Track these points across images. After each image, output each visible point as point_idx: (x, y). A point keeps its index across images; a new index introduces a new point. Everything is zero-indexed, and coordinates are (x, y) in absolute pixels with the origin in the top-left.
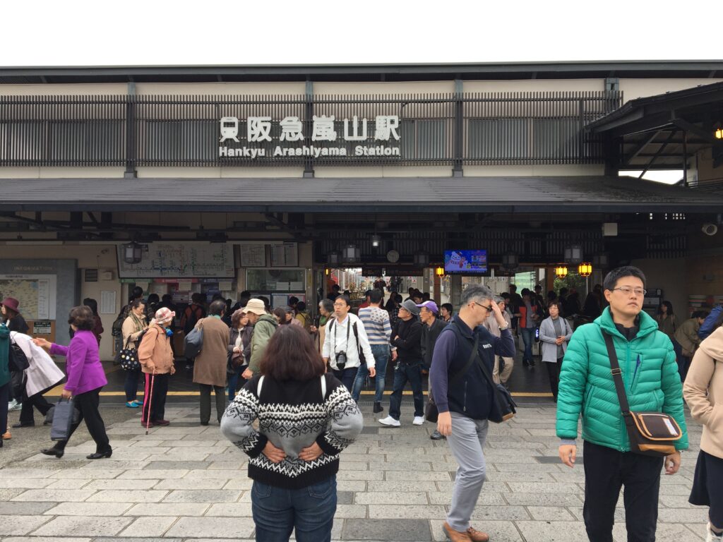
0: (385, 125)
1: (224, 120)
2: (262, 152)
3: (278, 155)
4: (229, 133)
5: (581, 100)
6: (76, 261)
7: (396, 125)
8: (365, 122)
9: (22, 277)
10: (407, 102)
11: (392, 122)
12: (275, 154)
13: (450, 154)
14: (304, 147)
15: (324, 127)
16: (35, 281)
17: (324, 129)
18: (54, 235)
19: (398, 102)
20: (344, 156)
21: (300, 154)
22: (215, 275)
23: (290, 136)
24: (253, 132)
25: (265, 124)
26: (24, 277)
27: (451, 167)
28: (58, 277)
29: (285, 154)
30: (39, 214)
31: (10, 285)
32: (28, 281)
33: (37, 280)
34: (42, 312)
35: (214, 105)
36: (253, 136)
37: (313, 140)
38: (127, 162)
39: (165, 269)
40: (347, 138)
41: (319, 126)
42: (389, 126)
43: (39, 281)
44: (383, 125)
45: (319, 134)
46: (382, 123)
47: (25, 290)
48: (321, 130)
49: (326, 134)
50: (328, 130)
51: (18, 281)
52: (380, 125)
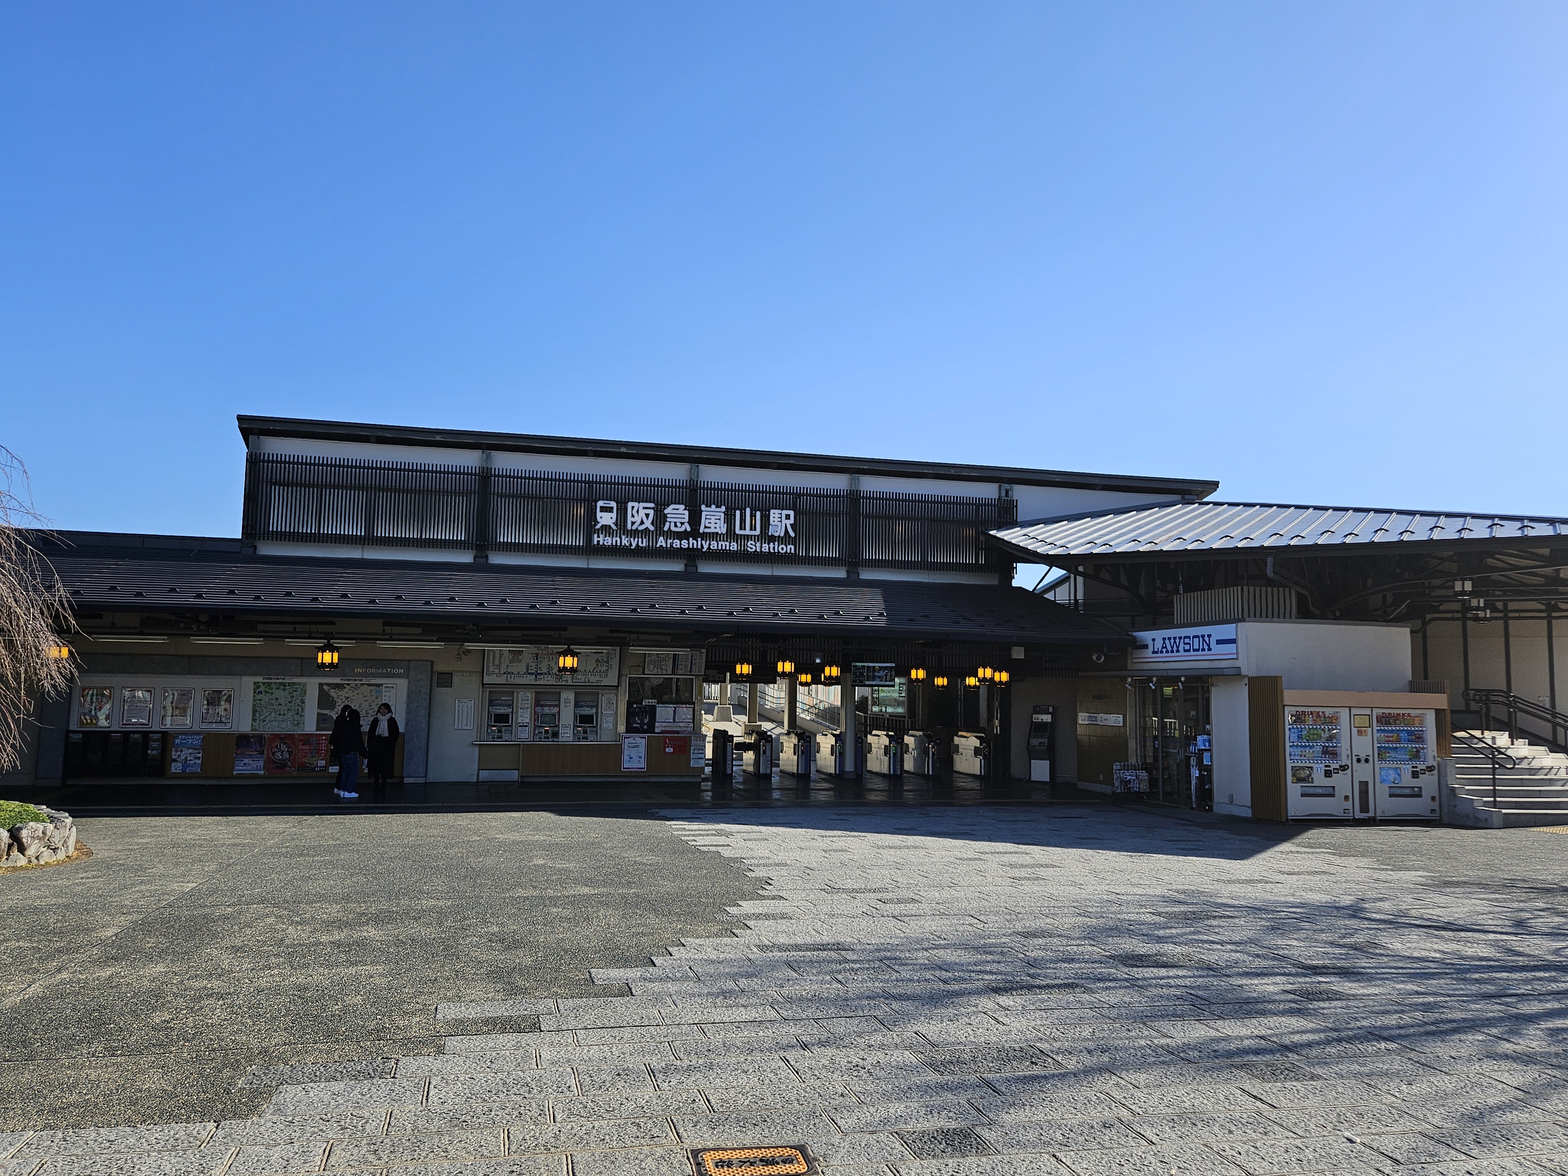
0: (780, 520)
1: (600, 503)
3: (661, 546)
4: (606, 519)
5: (977, 506)
6: (433, 663)
7: (792, 521)
8: (758, 515)
9: (362, 680)
10: (800, 495)
11: (788, 517)
12: (658, 545)
13: (846, 555)
14: (691, 539)
15: (713, 518)
16: (379, 685)
17: (713, 521)
19: (791, 494)
20: (735, 551)
21: (687, 546)
22: (598, 682)
23: (676, 526)
24: (633, 520)
25: (647, 511)
26: (366, 680)
27: (845, 568)
28: (409, 682)
29: (669, 546)
31: (346, 690)
32: (369, 685)
33: (382, 685)
35: (587, 485)
36: (633, 523)
37: (701, 531)
38: (477, 545)
39: (541, 674)
40: (738, 531)
41: (707, 517)
42: (784, 521)
43: (384, 686)
44: (777, 519)
45: (707, 525)
46: (776, 517)
47: (365, 696)
48: (710, 521)
49: (716, 525)
50: (718, 521)
51: (357, 685)
52: (774, 519)
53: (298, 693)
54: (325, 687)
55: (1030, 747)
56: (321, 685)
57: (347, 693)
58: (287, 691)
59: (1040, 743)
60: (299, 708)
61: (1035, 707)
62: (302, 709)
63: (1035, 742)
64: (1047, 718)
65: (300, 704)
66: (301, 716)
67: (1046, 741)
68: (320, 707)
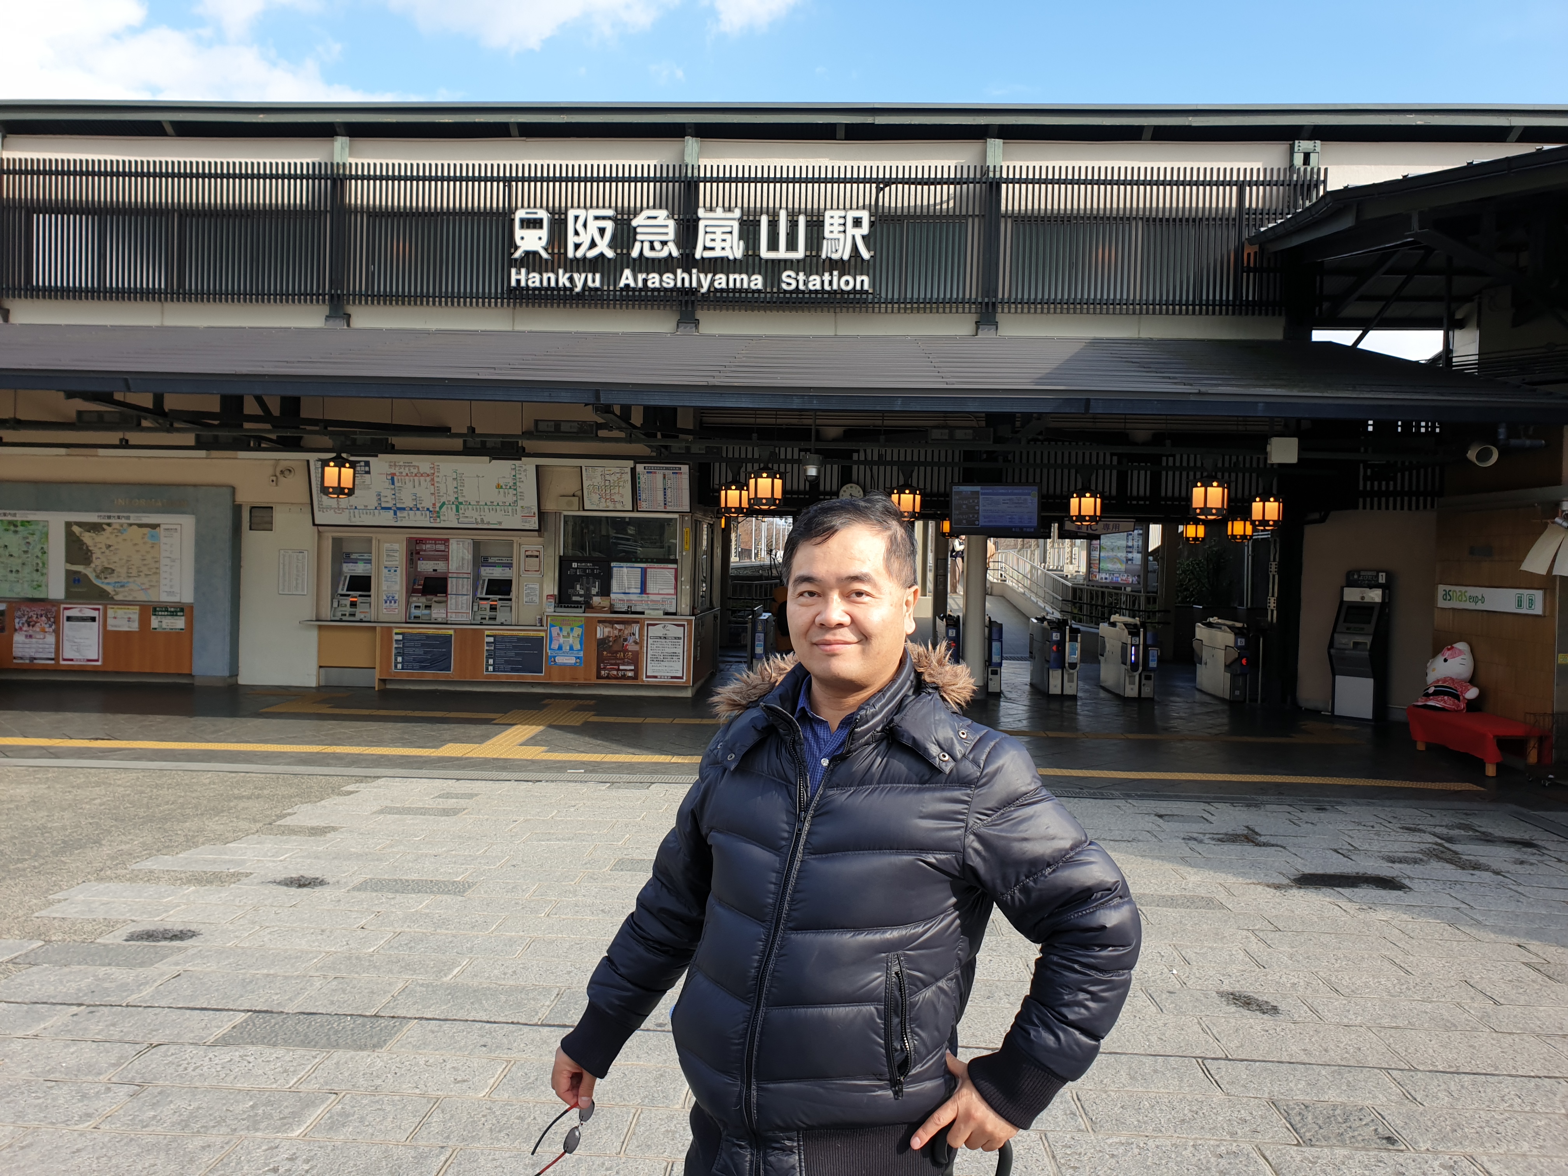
0: (842, 228)
1: (520, 214)
2: (595, 281)
3: (627, 286)
4: (531, 241)
5: (1241, 186)
6: (233, 490)
7: (865, 229)
8: (802, 220)
9: (128, 518)
10: (888, 182)
11: (857, 222)
12: (622, 284)
13: (971, 290)
14: (679, 271)
15: (719, 230)
16: (154, 526)
17: (719, 236)
18: (189, 439)
19: (870, 181)
20: (759, 291)
21: (672, 285)
22: (500, 523)
23: (652, 248)
24: (577, 240)
25: (602, 224)
26: (134, 518)
27: (974, 318)
28: (198, 522)
29: (640, 284)
30: (159, 399)
31: (106, 534)
32: (140, 526)
33: (158, 525)
34: (167, 589)
35: (501, 184)
36: (577, 246)
37: (698, 256)
38: (332, 297)
39: (404, 509)
40: (765, 254)
41: (708, 229)
42: (851, 230)
43: (163, 527)
44: (838, 228)
45: (709, 244)
46: (836, 225)
47: (135, 544)
48: (713, 236)
49: (723, 244)
50: (728, 237)
51: (122, 525)
52: (832, 228)
53: (36, 537)
54: (76, 529)
55: (1332, 651)
56: (68, 525)
57: (108, 538)
58: (20, 535)
59: (1355, 644)
60: (39, 561)
61: (1349, 574)
62: (44, 564)
63: (1345, 641)
64: (1375, 596)
65: (40, 555)
66: (42, 574)
67: (1368, 640)
68: (69, 559)
